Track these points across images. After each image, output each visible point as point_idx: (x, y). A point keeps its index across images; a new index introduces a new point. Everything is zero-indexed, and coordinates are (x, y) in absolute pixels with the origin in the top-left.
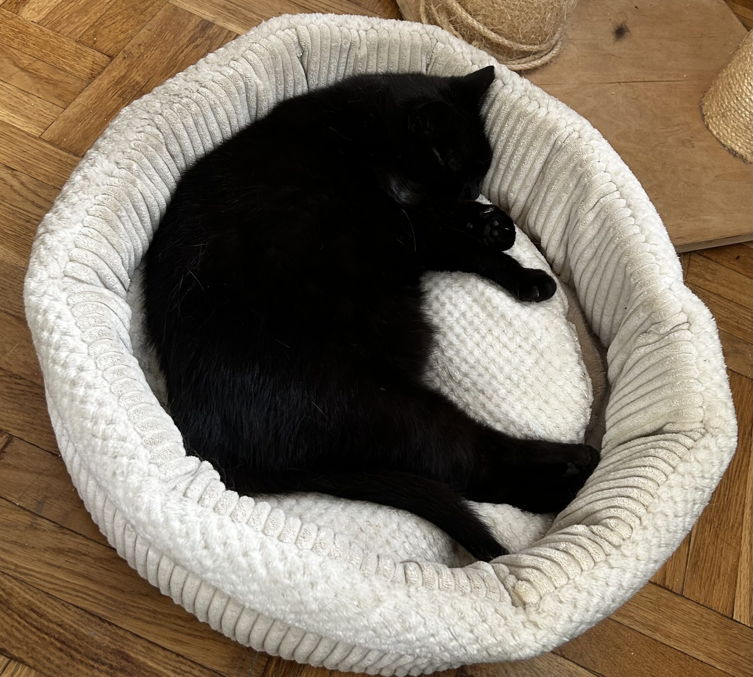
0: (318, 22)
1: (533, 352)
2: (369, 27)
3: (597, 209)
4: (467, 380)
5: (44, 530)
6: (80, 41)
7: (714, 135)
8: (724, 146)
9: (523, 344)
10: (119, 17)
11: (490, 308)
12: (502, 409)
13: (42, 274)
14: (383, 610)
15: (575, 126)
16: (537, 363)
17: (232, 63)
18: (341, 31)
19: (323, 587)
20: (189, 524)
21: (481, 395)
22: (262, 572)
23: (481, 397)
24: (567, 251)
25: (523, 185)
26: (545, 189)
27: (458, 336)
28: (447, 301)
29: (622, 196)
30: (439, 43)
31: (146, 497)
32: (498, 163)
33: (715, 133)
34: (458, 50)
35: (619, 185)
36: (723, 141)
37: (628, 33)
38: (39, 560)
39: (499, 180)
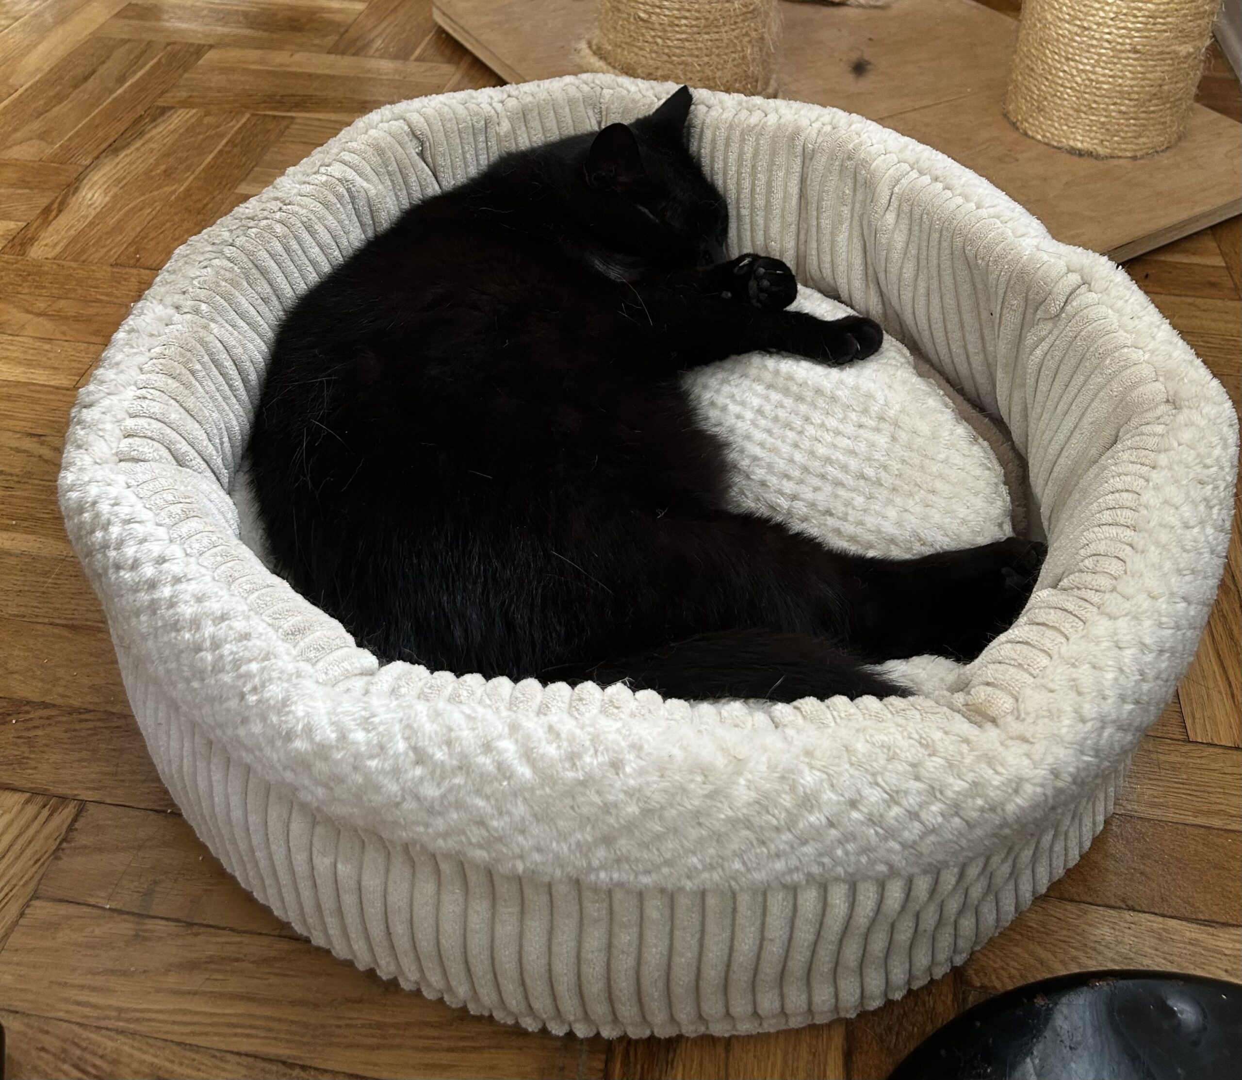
0: (433, 104)
1: (883, 425)
2: (505, 96)
3: (895, 203)
4: (798, 504)
5: (161, 938)
6: (117, 264)
7: (1039, 141)
8: (1059, 148)
9: (864, 420)
10: (168, 225)
11: (795, 388)
12: (869, 526)
13: (82, 459)
14: (750, 777)
15: (822, 119)
16: (894, 439)
17: (323, 170)
18: (467, 109)
19: (634, 765)
20: (381, 729)
21: (828, 518)
22: (524, 771)
23: (830, 521)
24: (879, 287)
25: (784, 225)
26: (815, 213)
27: (762, 445)
28: (728, 401)
29: (921, 173)
30: (605, 91)
31: (299, 710)
32: (738, 209)
33: (1039, 137)
34: (633, 89)
35: (911, 162)
36: (1055, 144)
37: (869, 67)
38: (158, 990)
39: (748, 233)
